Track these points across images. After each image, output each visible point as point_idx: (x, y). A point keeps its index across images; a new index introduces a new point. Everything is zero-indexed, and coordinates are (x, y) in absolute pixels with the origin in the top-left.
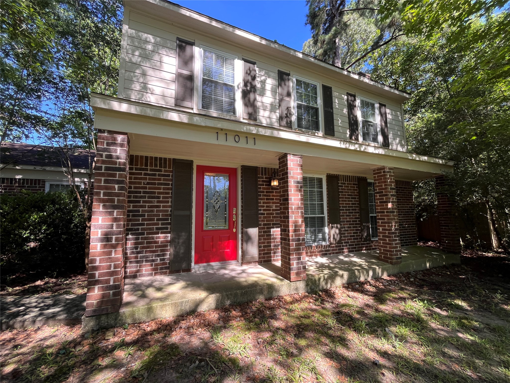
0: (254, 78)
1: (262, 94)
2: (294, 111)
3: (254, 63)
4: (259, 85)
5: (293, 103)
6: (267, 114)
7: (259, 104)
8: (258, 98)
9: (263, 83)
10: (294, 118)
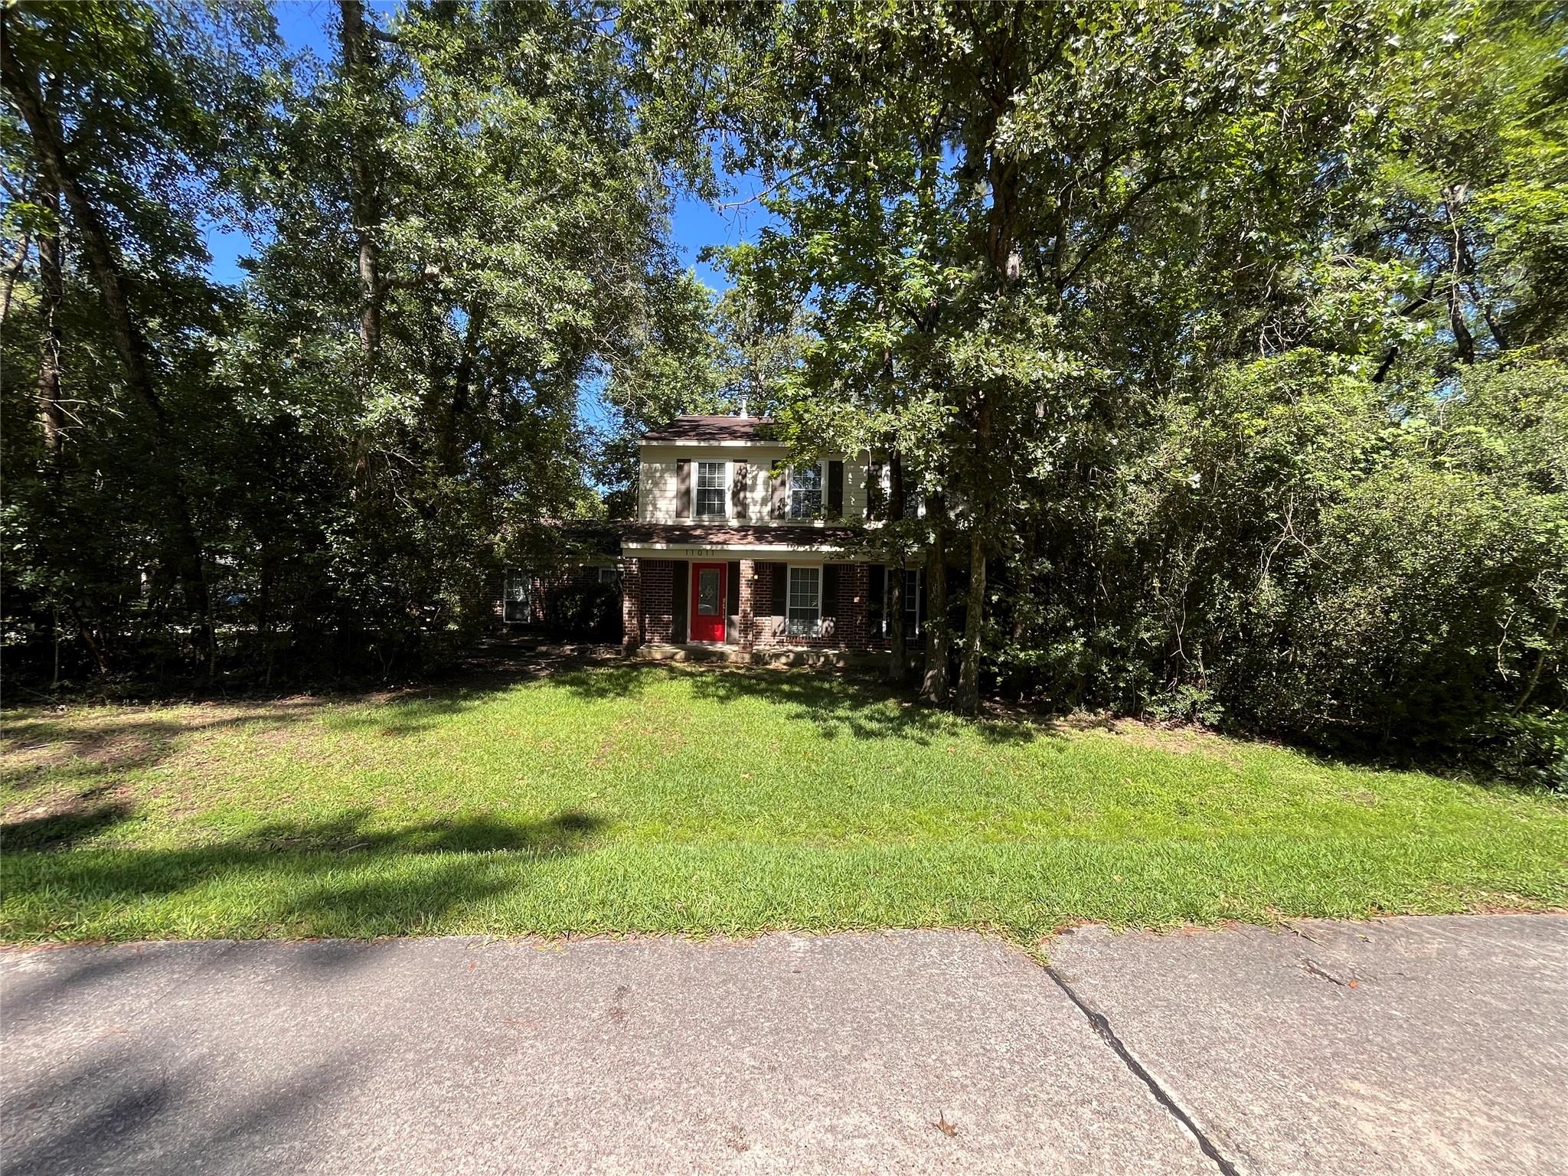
0: (744, 477)
1: (753, 489)
2: (789, 501)
3: (745, 461)
4: (749, 482)
5: (787, 492)
6: (757, 508)
7: (749, 501)
8: (748, 495)
9: (755, 478)
10: (787, 509)
